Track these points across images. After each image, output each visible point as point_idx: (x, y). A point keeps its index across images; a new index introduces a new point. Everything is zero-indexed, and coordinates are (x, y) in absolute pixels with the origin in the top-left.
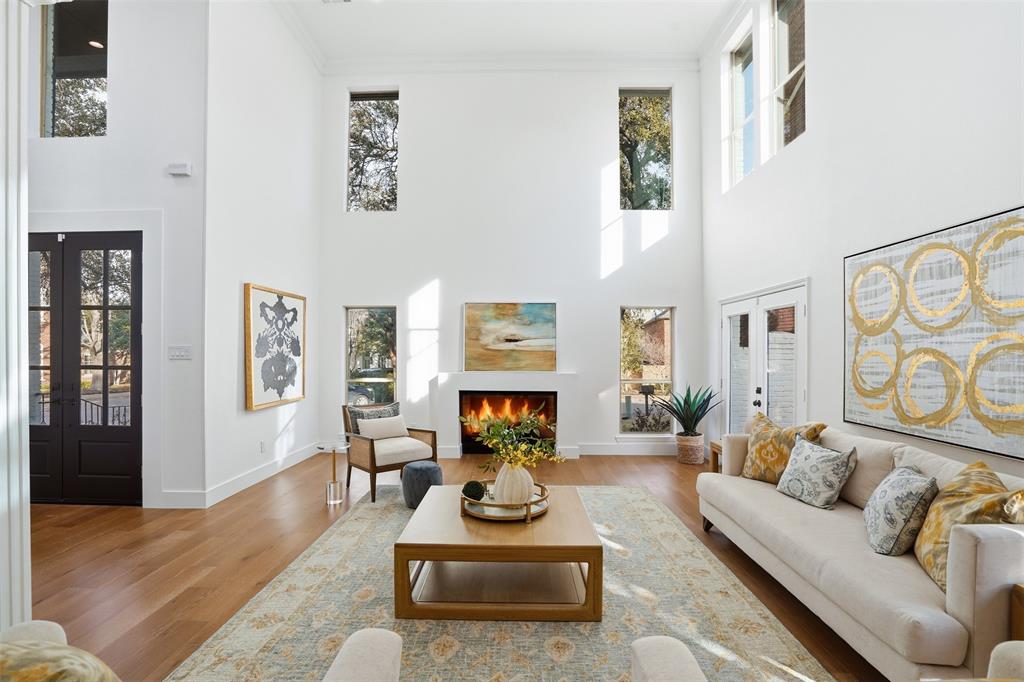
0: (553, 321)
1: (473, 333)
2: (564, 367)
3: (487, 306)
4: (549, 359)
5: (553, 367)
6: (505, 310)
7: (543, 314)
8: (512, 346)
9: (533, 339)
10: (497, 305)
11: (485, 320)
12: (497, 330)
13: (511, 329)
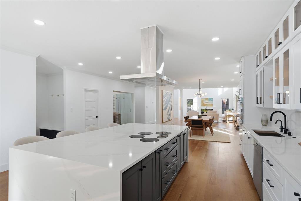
0: (212, 100)
1: (202, 102)
2: (214, 106)
3: (204, 99)
4: (212, 105)
5: (213, 106)
6: (206, 99)
7: (211, 100)
8: (207, 103)
9: (210, 103)
10: (205, 99)
11: (204, 100)
12: (205, 102)
13: (207, 102)
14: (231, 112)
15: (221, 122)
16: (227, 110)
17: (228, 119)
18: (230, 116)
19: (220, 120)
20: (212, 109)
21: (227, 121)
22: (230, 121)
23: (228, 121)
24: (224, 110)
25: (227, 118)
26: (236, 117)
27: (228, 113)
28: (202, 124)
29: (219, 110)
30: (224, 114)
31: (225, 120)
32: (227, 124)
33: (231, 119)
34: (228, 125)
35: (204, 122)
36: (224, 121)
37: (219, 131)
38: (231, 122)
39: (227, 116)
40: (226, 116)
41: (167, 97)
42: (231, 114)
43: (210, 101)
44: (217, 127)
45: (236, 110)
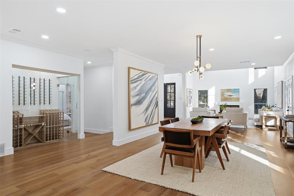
0: (239, 92)
1: (222, 94)
2: (241, 101)
3: (225, 90)
4: (238, 99)
5: (239, 101)
6: (229, 90)
7: (237, 91)
8: (230, 97)
9: (235, 96)
10: (227, 89)
11: (225, 92)
12: (227, 94)
13: (230, 94)
14: (272, 110)
15: (252, 127)
16: (263, 107)
17: (266, 123)
18: (269, 118)
19: (250, 124)
20: (239, 106)
21: (264, 127)
22: (269, 127)
23: (266, 126)
24: (257, 108)
25: (264, 122)
26: (286, 122)
27: (265, 113)
28: (189, 142)
29: (249, 107)
30: (257, 113)
31: (259, 124)
32: (264, 133)
33: (271, 123)
34: (266, 134)
35: (195, 137)
36: (257, 126)
37: (244, 152)
38: (272, 128)
39: (264, 118)
40: (262, 117)
41: (143, 82)
42: (272, 114)
43: (234, 93)
44: (243, 139)
45: (280, 107)
